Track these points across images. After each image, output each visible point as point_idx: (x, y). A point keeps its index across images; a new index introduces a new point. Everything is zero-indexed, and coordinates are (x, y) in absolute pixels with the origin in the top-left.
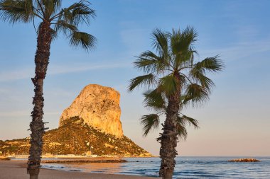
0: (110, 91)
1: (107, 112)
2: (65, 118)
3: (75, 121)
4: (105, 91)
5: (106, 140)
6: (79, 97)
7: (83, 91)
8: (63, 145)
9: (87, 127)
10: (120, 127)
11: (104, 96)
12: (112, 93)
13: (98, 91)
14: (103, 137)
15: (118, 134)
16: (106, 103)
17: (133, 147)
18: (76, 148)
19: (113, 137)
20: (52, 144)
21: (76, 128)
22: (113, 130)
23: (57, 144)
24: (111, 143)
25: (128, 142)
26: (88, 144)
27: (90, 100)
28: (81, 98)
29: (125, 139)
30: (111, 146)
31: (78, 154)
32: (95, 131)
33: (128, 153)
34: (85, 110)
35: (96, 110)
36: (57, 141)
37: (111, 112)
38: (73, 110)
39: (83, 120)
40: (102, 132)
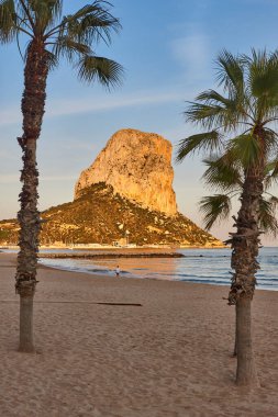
0: (155, 140)
1: (151, 174)
2: (83, 185)
3: (99, 190)
4: (147, 139)
5: (151, 221)
6: (104, 150)
7: (112, 140)
8: (82, 229)
9: (120, 200)
10: (172, 200)
11: (146, 149)
12: (158, 143)
13: (135, 141)
14: (146, 216)
15: (168, 211)
16: (149, 159)
17: (194, 232)
18: (102, 233)
19: (161, 216)
20: (65, 227)
21: (102, 202)
22: (161, 204)
23: (73, 226)
24: (158, 225)
25: (186, 223)
26: (121, 227)
27: (124, 154)
28: (108, 152)
29: (181, 218)
30: (159, 231)
31: (105, 242)
32: (131, 205)
33: (186, 242)
34: (115, 172)
35: (133, 172)
36: (71, 222)
37: (157, 174)
38: (96, 172)
39: (112, 189)
40: (144, 207)
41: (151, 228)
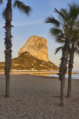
0: (42, 39)
1: (41, 49)
2: (21, 52)
3: (25, 54)
4: (40, 39)
5: (41, 63)
6: (27, 42)
7: (29, 39)
8: (21, 66)
9: (32, 57)
10: (47, 57)
11: (39, 42)
12: (43, 40)
13: (36, 39)
14: (40, 62)
15: (46, 60)
16: (40, 45)
17: (54, 66)
18: (27, 67)
19: (44, 62)
20: (16, 65)
21: (26, 57)
22: (44, 58)
23: (18, 65)
24: (43, 64)
25: (51, 64)
26: (32, 65)
27: (33, 43)
29: (50, 62)
30: (44, 66)
31: (28, 69)
32: (35, 58)
33: (52, 69)
34: (30, 49)
35: (36, 48)
36: (18, 63)
37: (43, 49)
38: (25, 48)
39: (29, 53)
40: (39, 59)
41: (41, 65)
